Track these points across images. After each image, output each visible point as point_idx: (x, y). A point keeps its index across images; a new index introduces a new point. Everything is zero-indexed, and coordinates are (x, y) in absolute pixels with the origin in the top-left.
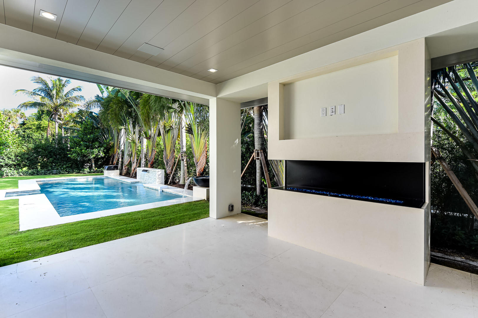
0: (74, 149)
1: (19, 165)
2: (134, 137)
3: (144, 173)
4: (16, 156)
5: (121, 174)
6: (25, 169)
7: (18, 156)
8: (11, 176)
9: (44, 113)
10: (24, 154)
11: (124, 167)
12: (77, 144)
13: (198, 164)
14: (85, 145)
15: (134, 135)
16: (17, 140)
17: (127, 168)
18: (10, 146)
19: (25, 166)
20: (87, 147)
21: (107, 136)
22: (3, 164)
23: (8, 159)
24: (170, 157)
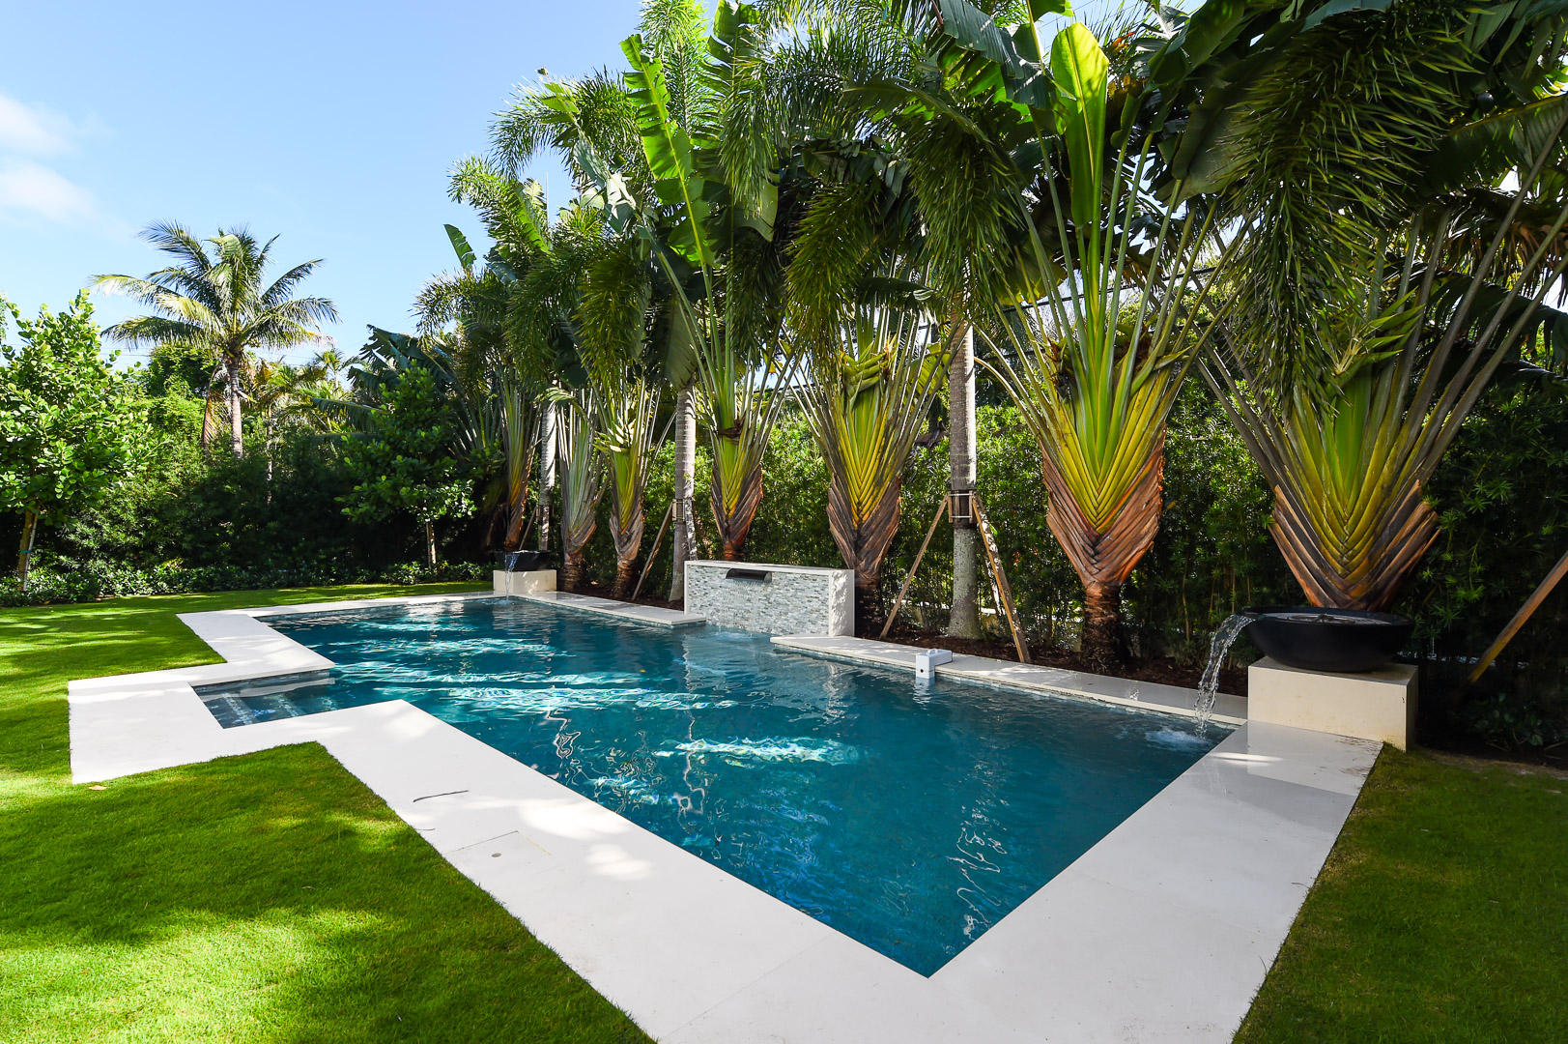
0: (365, 485)
1: (150, 547)
2: (632, 431)
3: (731, 584)
4: (142, 512)
5: (561, 587)
6: (173, 565)
7: (147, 512)
8: (125, 592)
9: (173, 371)
10: (170, 506)
11: (567, 557)
12: (376, 465)
13: (1104, 543)
14: (411, 470)
15: (630, 426)
16: (152, 447)
17: (579, 560)
18: (125, 468)
19: (171, 552)
20: (417, 477)
21: (472, 436)
22: (92, 544)
23: (112, 525)
24: (877, 512)
